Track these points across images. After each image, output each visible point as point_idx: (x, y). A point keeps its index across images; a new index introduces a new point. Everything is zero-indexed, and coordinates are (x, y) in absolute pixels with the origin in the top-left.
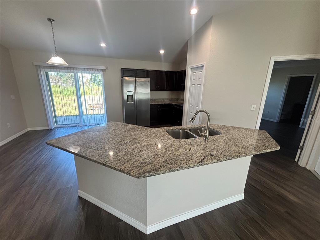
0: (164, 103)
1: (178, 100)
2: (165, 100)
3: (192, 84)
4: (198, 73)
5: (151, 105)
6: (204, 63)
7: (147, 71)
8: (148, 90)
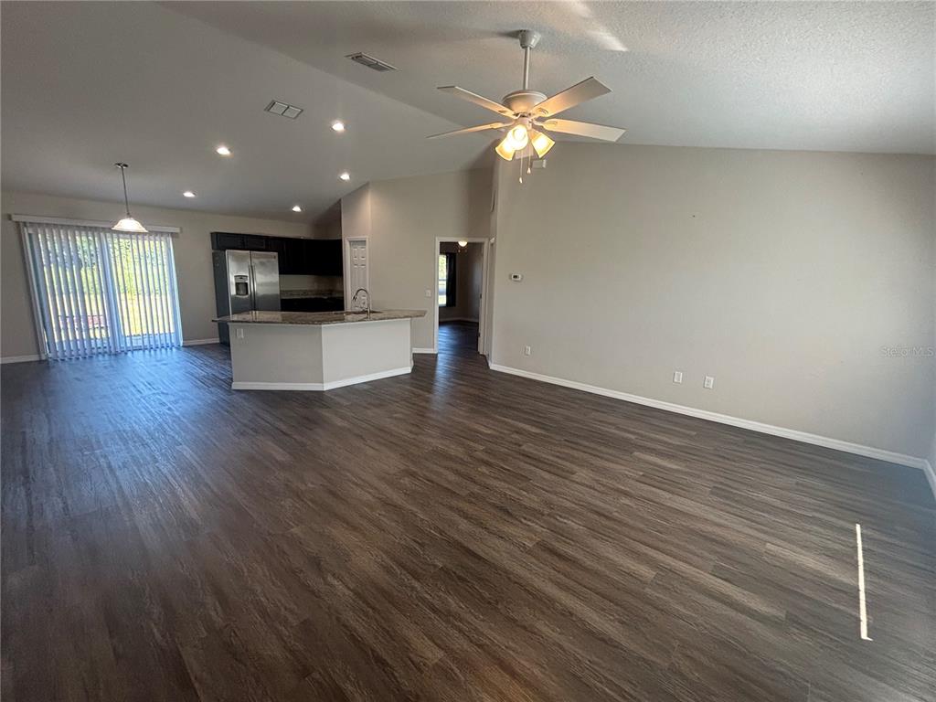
0: (303, 297)
1: (331, 291)
2: (305, 292)
3: (353, 264)
4: (358, 249)
5: (282, 300)
6: (366, 237)
7: (267, 238)
8: (274, 277)
